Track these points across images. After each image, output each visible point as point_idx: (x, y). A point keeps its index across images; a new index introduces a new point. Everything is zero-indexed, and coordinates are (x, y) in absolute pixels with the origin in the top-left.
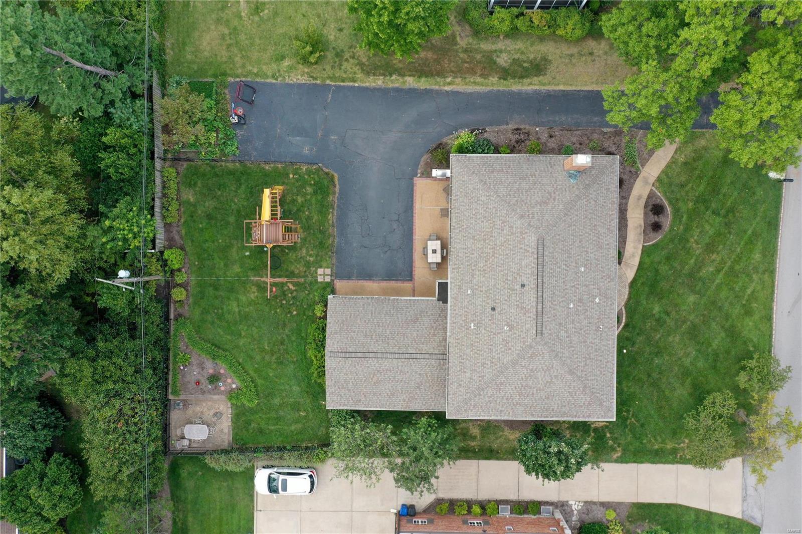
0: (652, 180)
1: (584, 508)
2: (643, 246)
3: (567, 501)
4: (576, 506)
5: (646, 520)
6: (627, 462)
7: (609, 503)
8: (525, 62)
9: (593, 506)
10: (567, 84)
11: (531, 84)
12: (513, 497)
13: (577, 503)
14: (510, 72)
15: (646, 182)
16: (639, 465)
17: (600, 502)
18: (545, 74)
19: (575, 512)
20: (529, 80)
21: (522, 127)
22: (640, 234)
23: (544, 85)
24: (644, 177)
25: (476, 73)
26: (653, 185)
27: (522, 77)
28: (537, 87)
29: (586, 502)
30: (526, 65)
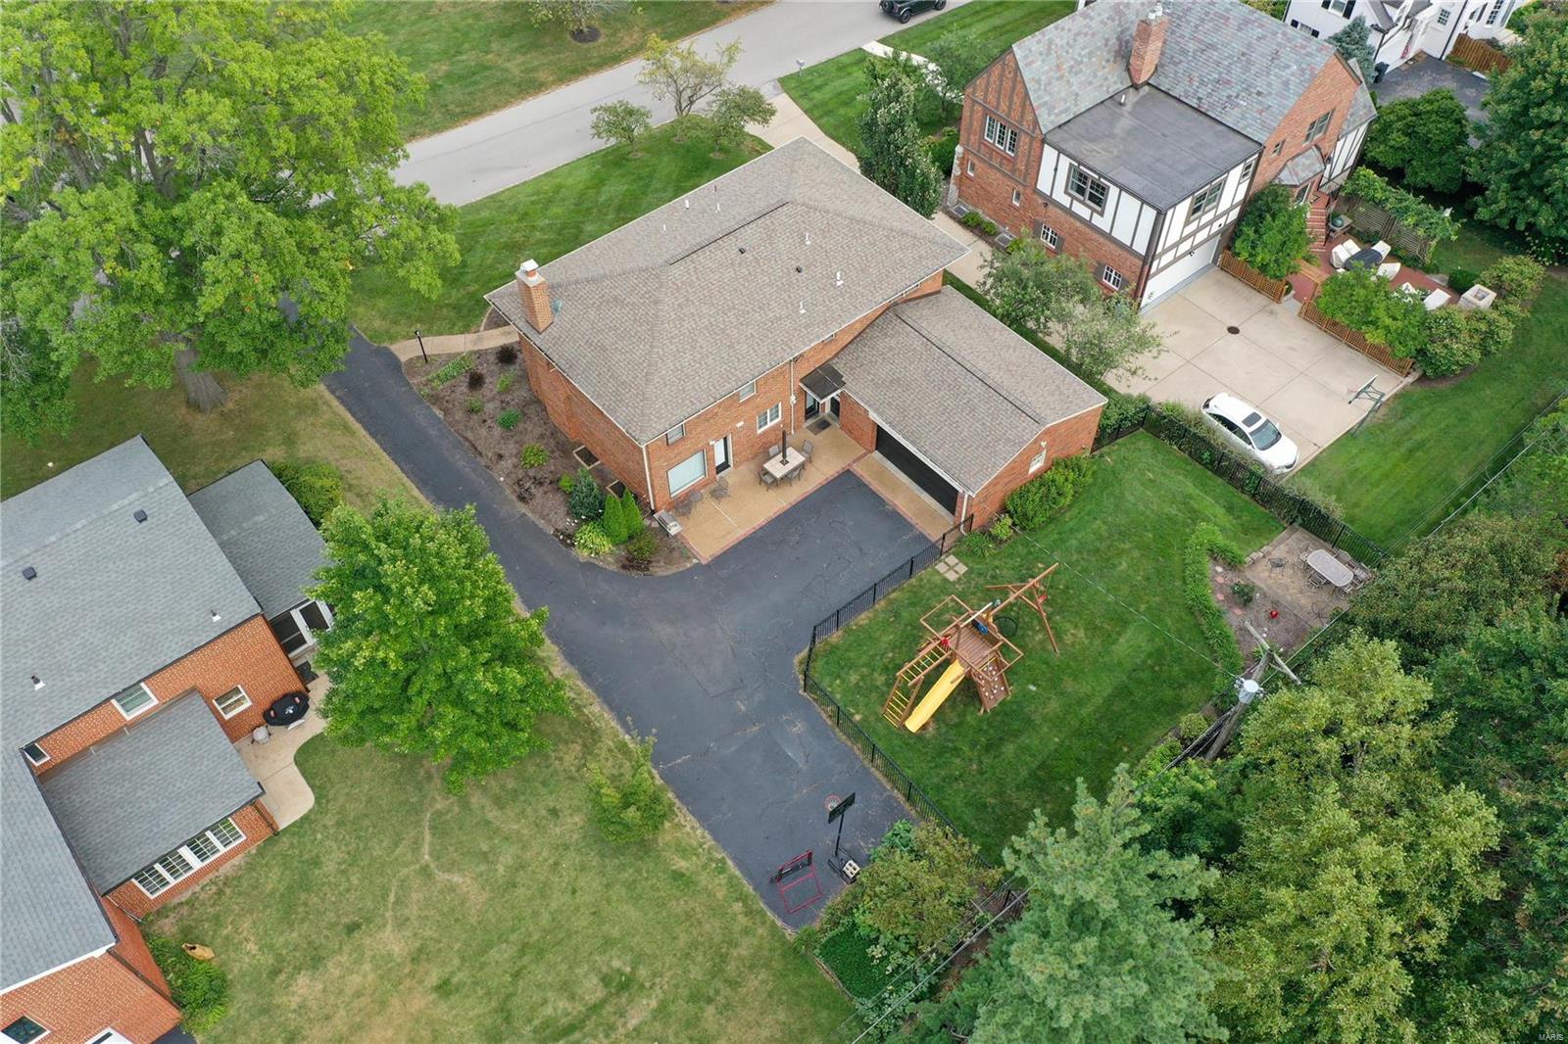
0: (471, 337)
15: (479, 340)
21: (514, 498)
24: (474, 345)
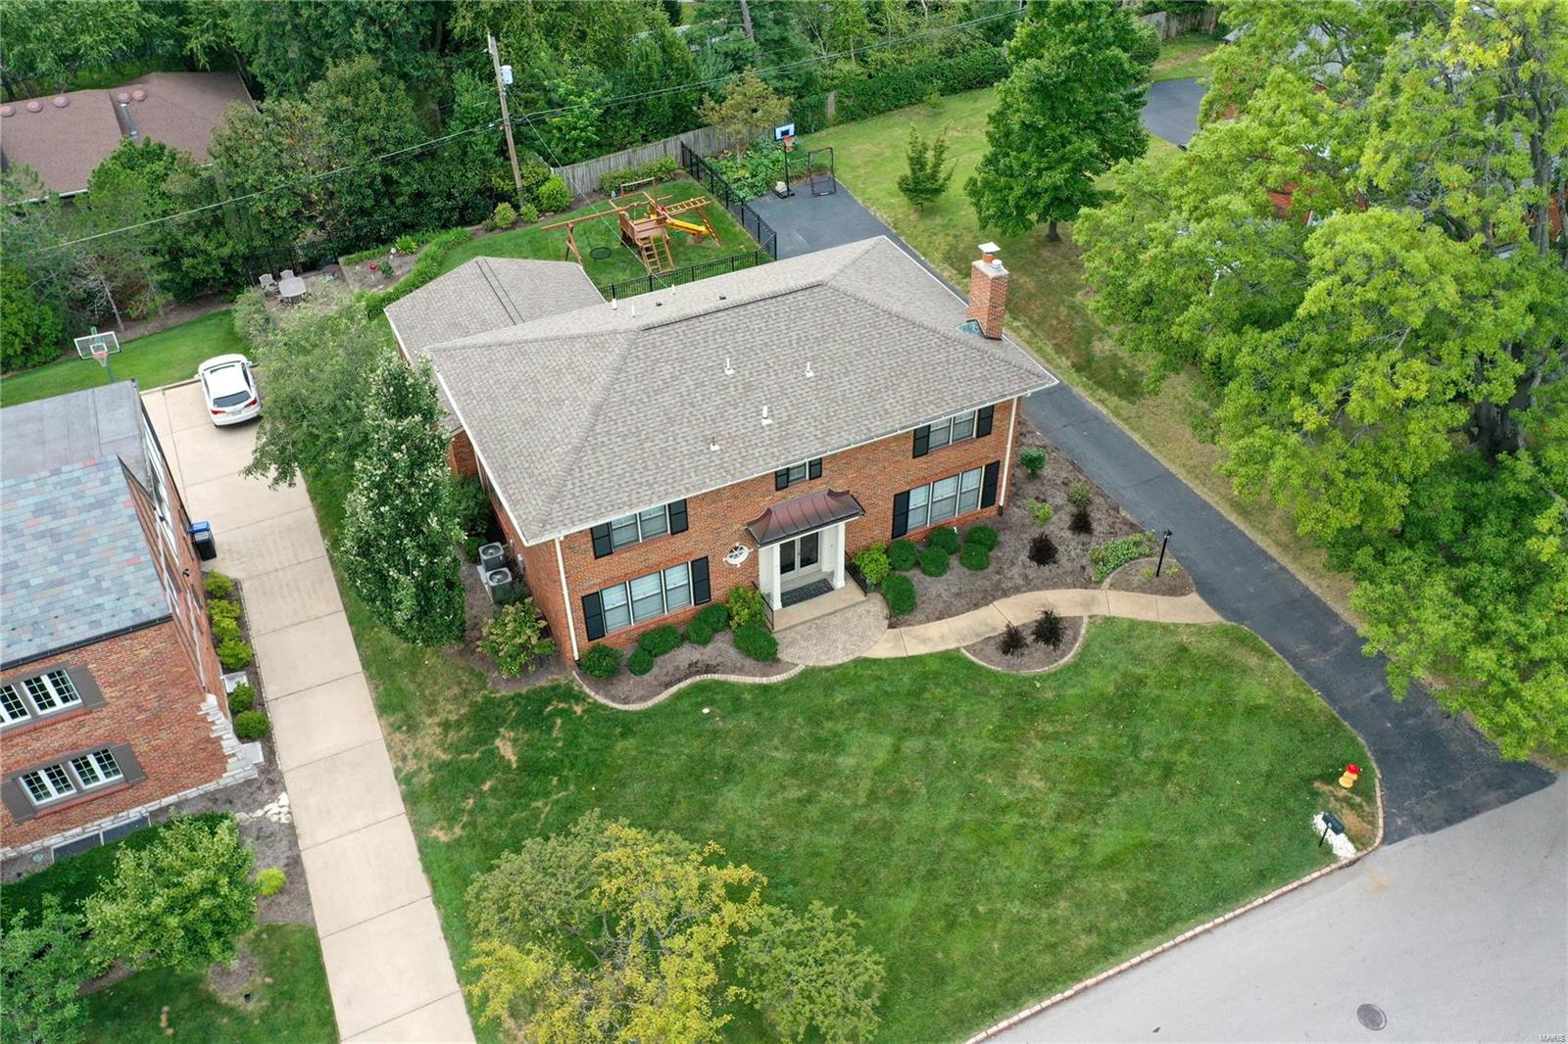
0: (1101, 610)
1: (277, 827)
2: (958, 649)
3: (285, 789)
4: (277, 810)
5: (270, 975)
6: (427, 869)
7: (302, 874)
8: (1124, 367)
9: (285, 842)
10: (1148, 440)
11: (1102, 401)
12: (270, 690)
13: (285, 810)
14: (1094, 365)
15: (1087, 604)
16: (430, 900)
17: (299, 856)
18: (1134, 403)
19: (259, 813)
20: (1105, 395)
22: (977, 635)
23: (1118, 416)
24: (1093, 598)
25: (1054, 338)
26: (1090, 617)
27: (1101, 384)
28: (1105, 411)
29: (292, 827)
30: (1121, 371)
